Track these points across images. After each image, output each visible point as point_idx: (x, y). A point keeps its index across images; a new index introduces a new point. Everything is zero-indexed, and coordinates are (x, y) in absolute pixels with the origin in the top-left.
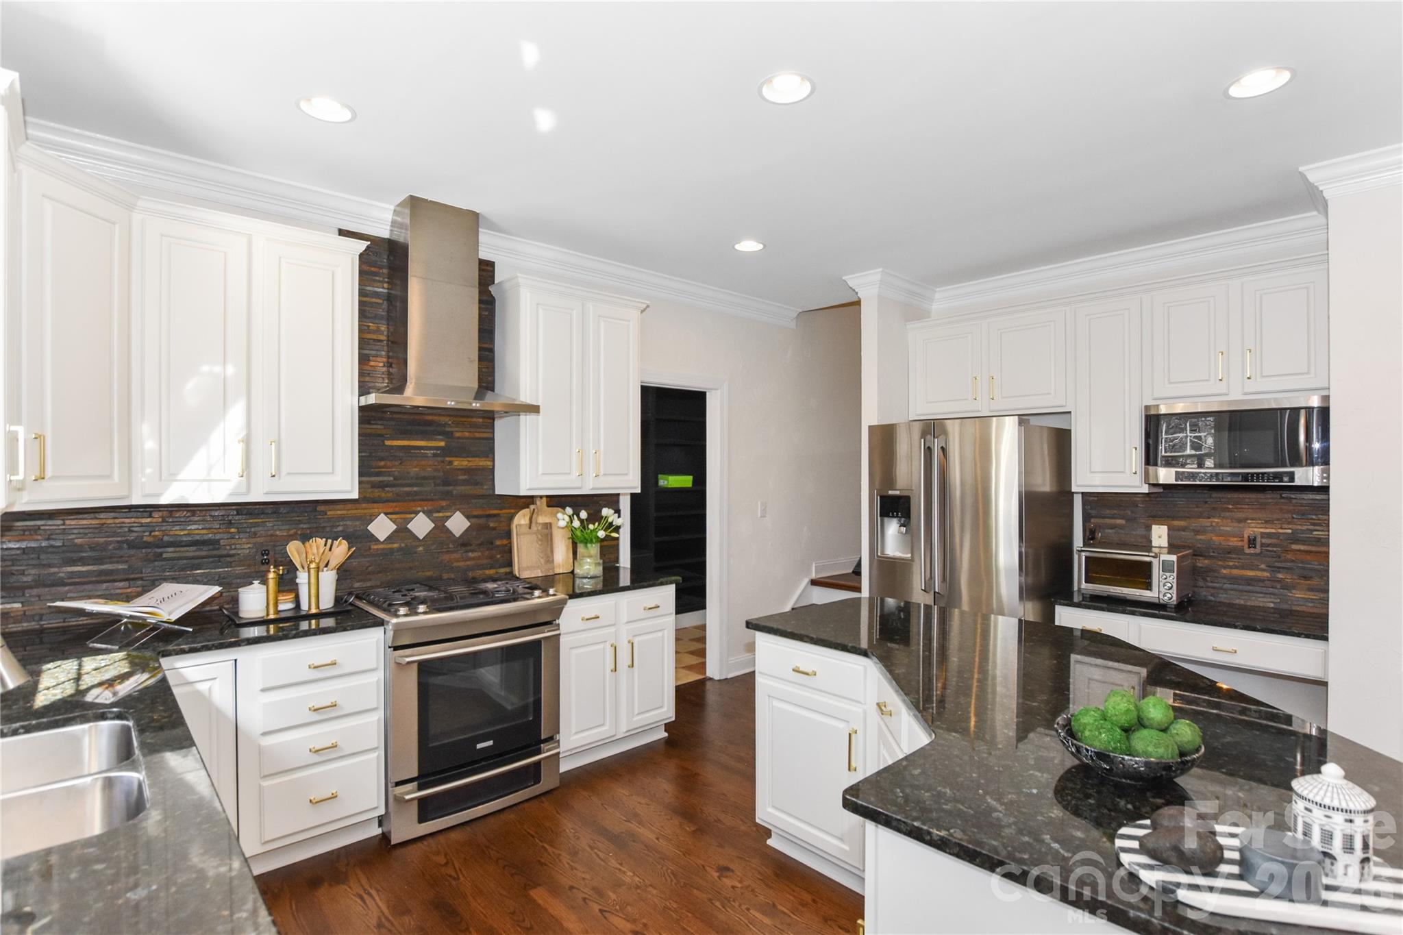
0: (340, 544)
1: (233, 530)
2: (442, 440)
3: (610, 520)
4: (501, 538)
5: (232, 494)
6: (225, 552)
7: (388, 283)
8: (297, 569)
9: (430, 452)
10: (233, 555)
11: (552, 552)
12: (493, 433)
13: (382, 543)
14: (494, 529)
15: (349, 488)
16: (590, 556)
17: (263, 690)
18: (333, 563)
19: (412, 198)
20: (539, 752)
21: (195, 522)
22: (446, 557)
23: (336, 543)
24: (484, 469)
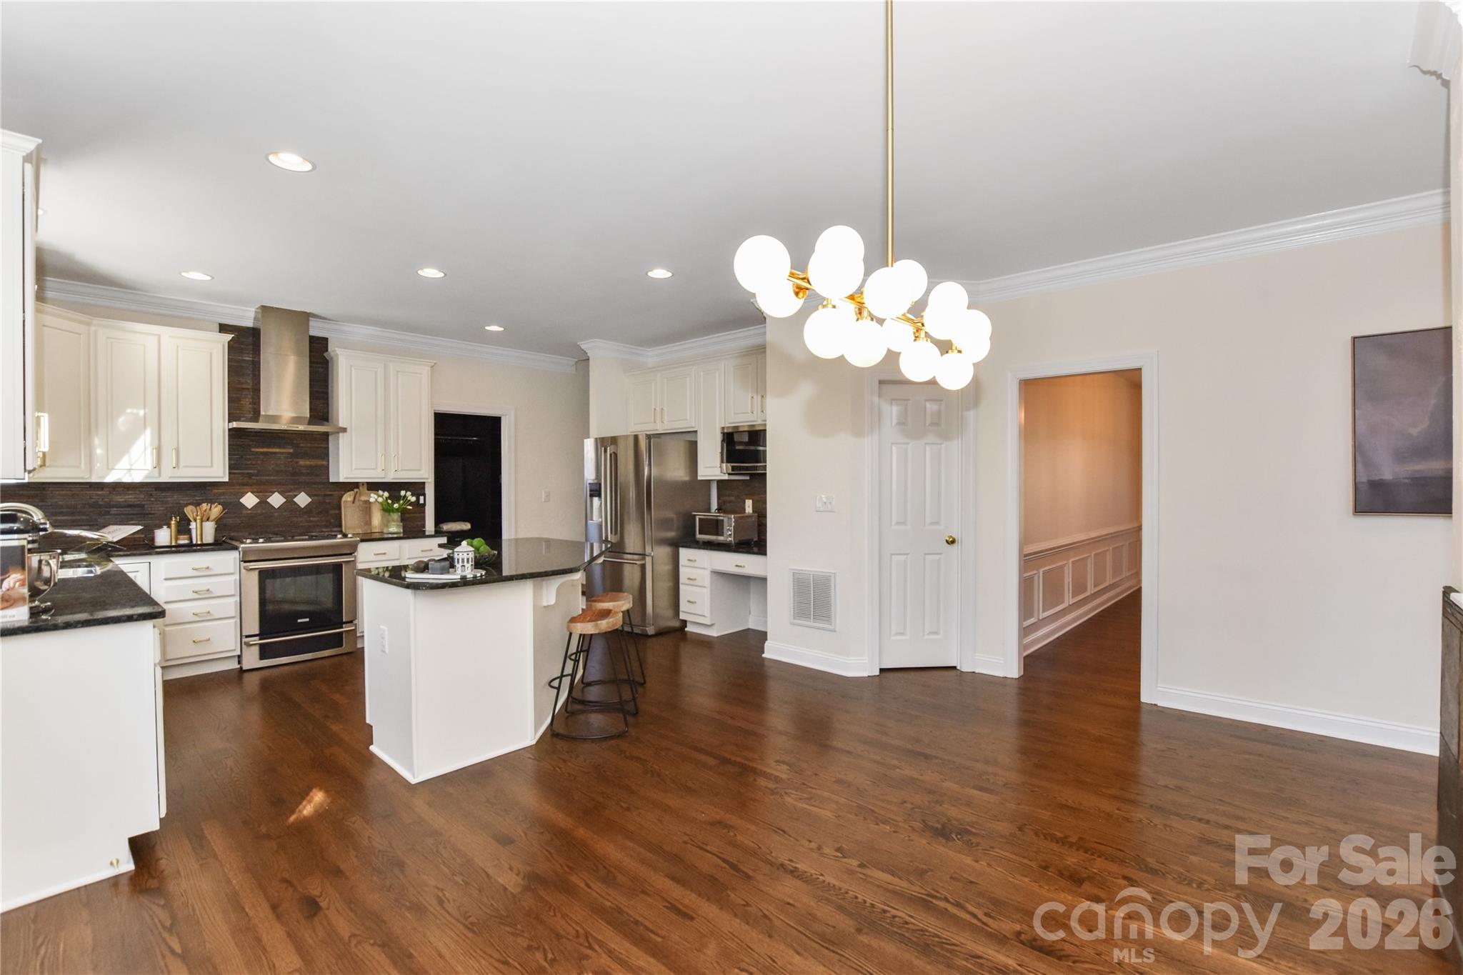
0: (216, 507)
1: (152, 499)
2: (290, 448)
3: (409, 499)
4: (334, 509)
5: (146, 477)
6: (147, 512)
7: (253, 354)
8: (191, 521)
9: (282, 456)
10: (154, 514)
11: (370, 518)
12: (328, 444)
13: (250, 510)
14: (329, 503)
15: (222, 475)
16: (393, 521)
17: (166, 579)
18: (212, 517)
19: (262, 306)
20: (342, 628)
21: (129, 495)
22: (295, 519)
23: (213, 506)
24: (323, 466)
